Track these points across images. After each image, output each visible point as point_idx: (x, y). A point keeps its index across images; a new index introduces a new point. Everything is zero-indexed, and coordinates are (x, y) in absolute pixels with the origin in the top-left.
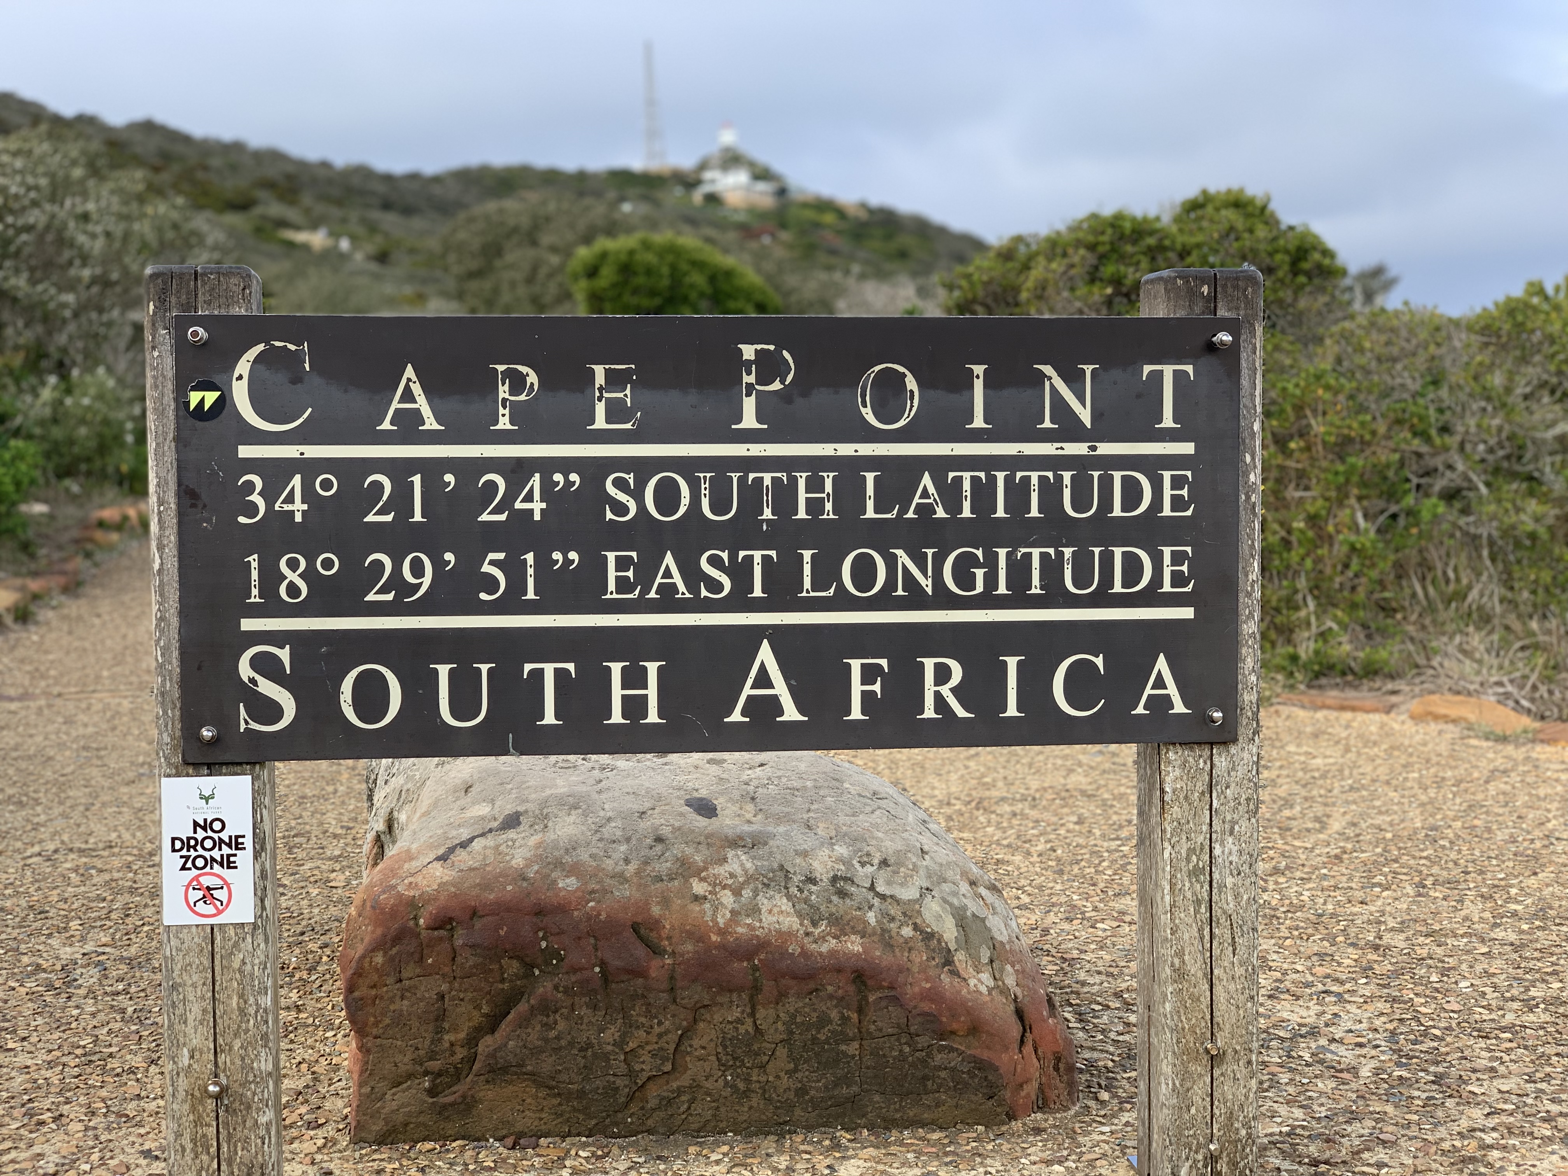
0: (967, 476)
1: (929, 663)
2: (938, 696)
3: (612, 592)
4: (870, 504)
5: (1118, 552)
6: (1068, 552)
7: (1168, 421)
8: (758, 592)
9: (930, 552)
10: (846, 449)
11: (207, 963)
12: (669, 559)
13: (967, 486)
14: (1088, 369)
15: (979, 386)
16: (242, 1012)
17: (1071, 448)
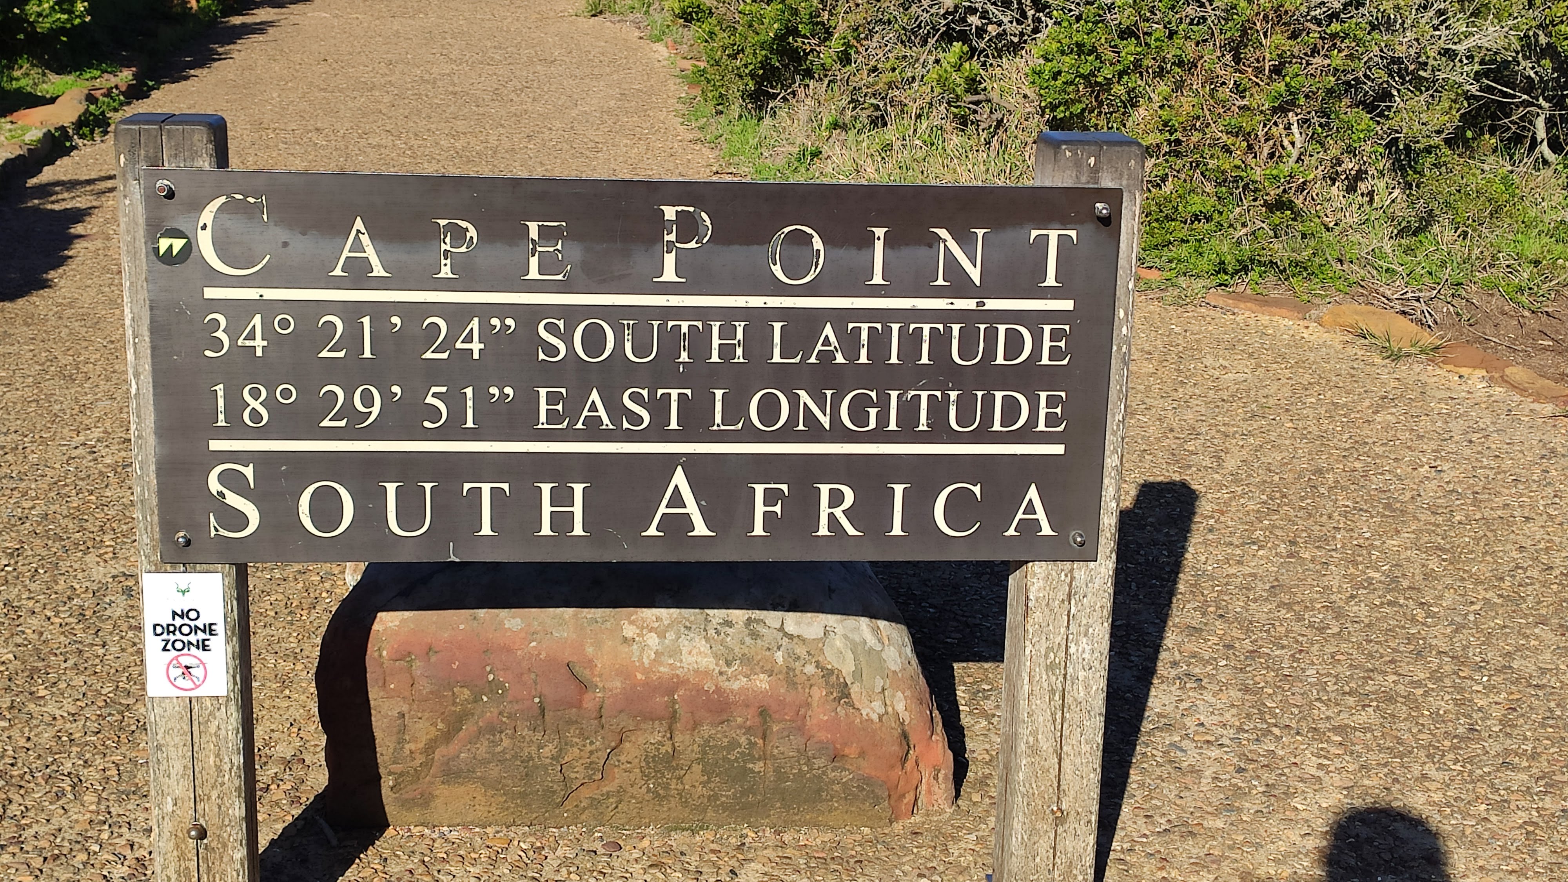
0: (865, 327)
1: (825, 489)
2: (831, 516)
3: (543, 424)
4: (777, 351)
5: (999, 395)
6: (953, 395)
7: (1051, 281)
8: (674, 425)
9: (829, 393)
10: (756, 302)
11: (187, 728)
12: (595, 396)
13: (864, 336)
14: (980, 232)
15: (879, 246)
16: (219, 769)
17: (962, 304)
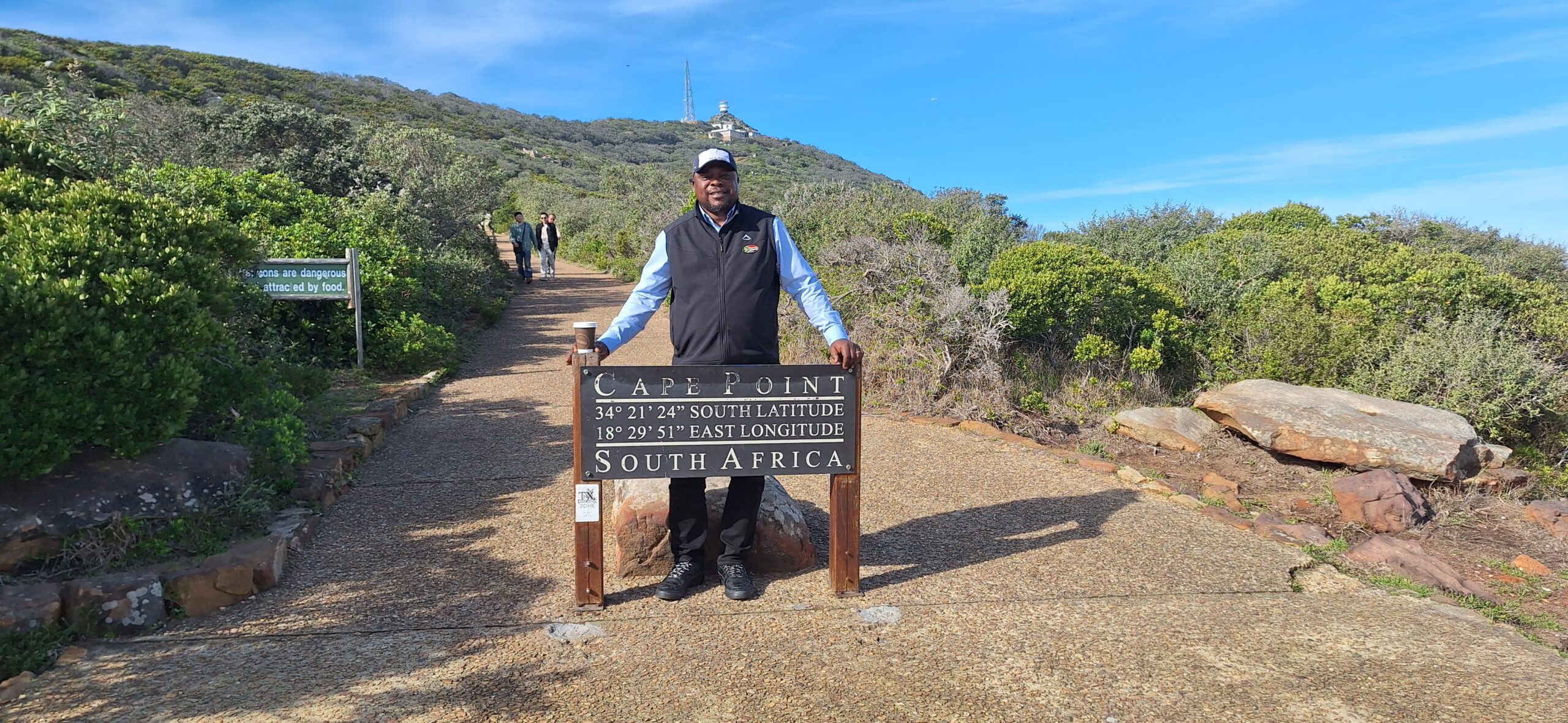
1: (774, 454)
2: (776, 462)
3: (692, 436)
5: (824, 425)
6: (811, 425)
7: (837, 391)
8: (730, 436)
10: (753, 399)
12: (707, 428)
15: (788, 384)
17: (812, 398)
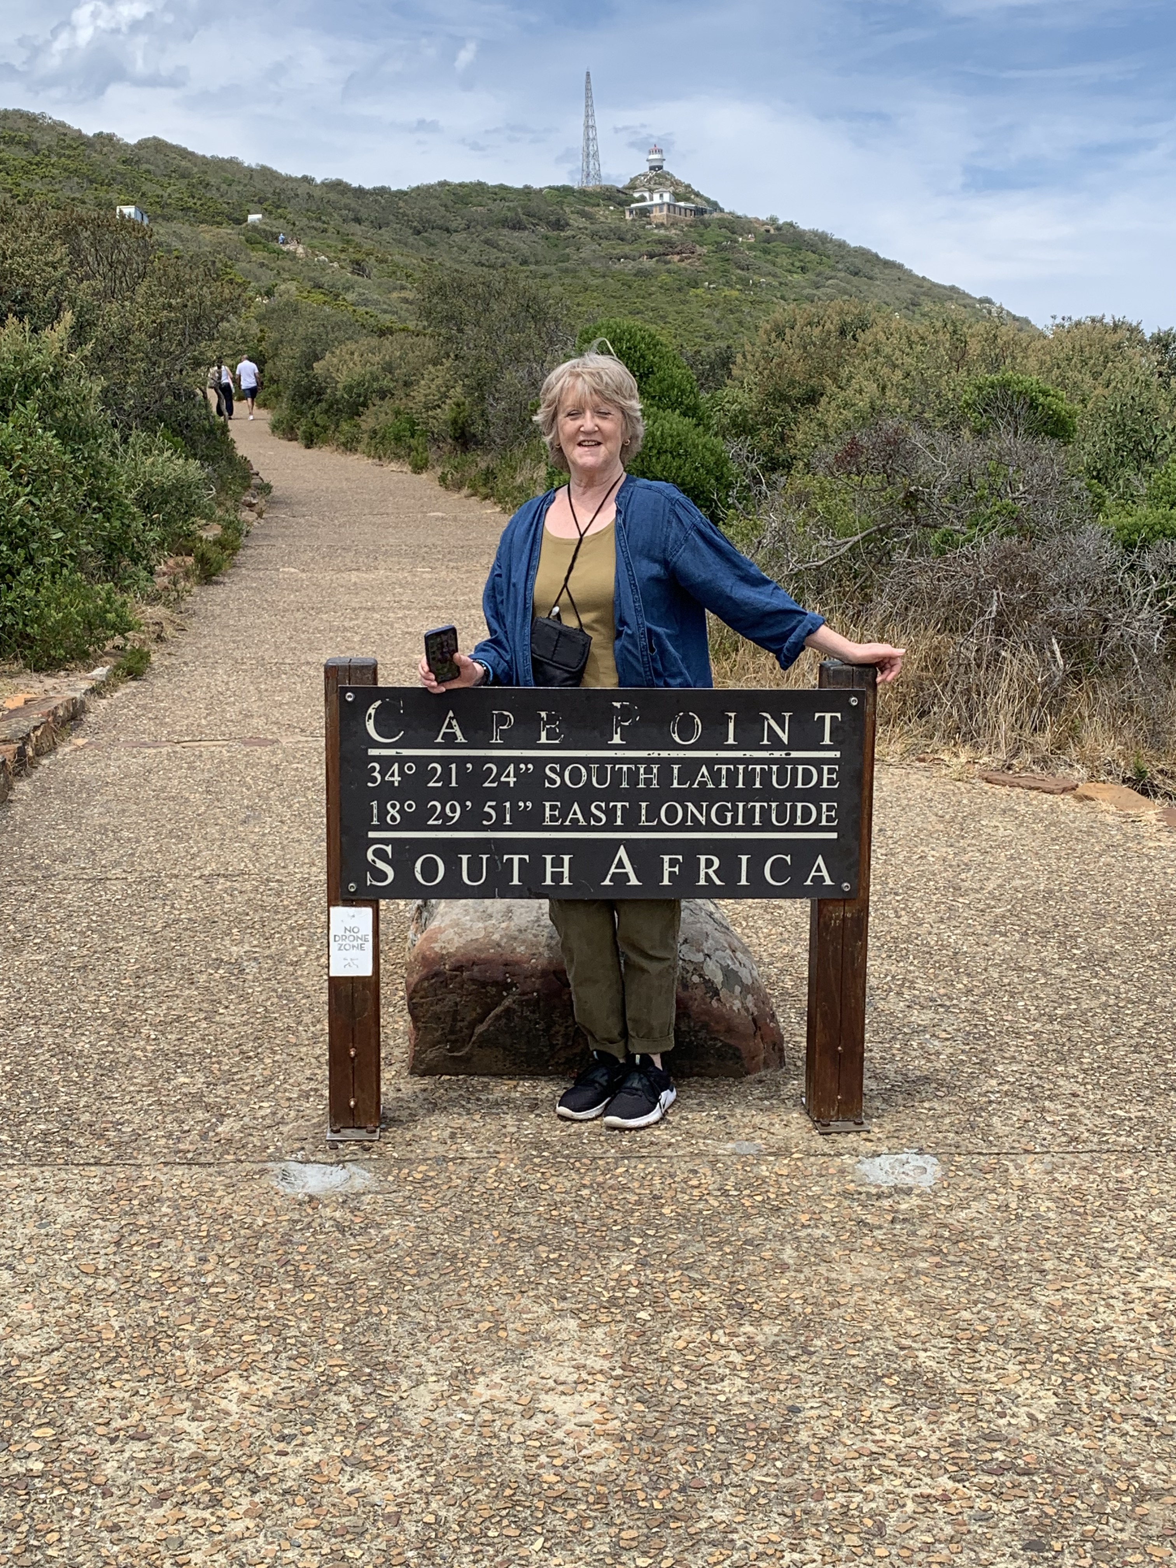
0: (724, 767)
1: (703, 858)
2: (707, 873)
3: (548, 822)
4: (675, 782)
5: (799, 805)
6: (774, 805)
7: (827, 741)
8: (619, 822)
9: (704, 804)
10: (664, 754)
12: (576, 806)
13: (724, 772)
14: (787, 715)
15: (731, 723)
17: (777, 754)
